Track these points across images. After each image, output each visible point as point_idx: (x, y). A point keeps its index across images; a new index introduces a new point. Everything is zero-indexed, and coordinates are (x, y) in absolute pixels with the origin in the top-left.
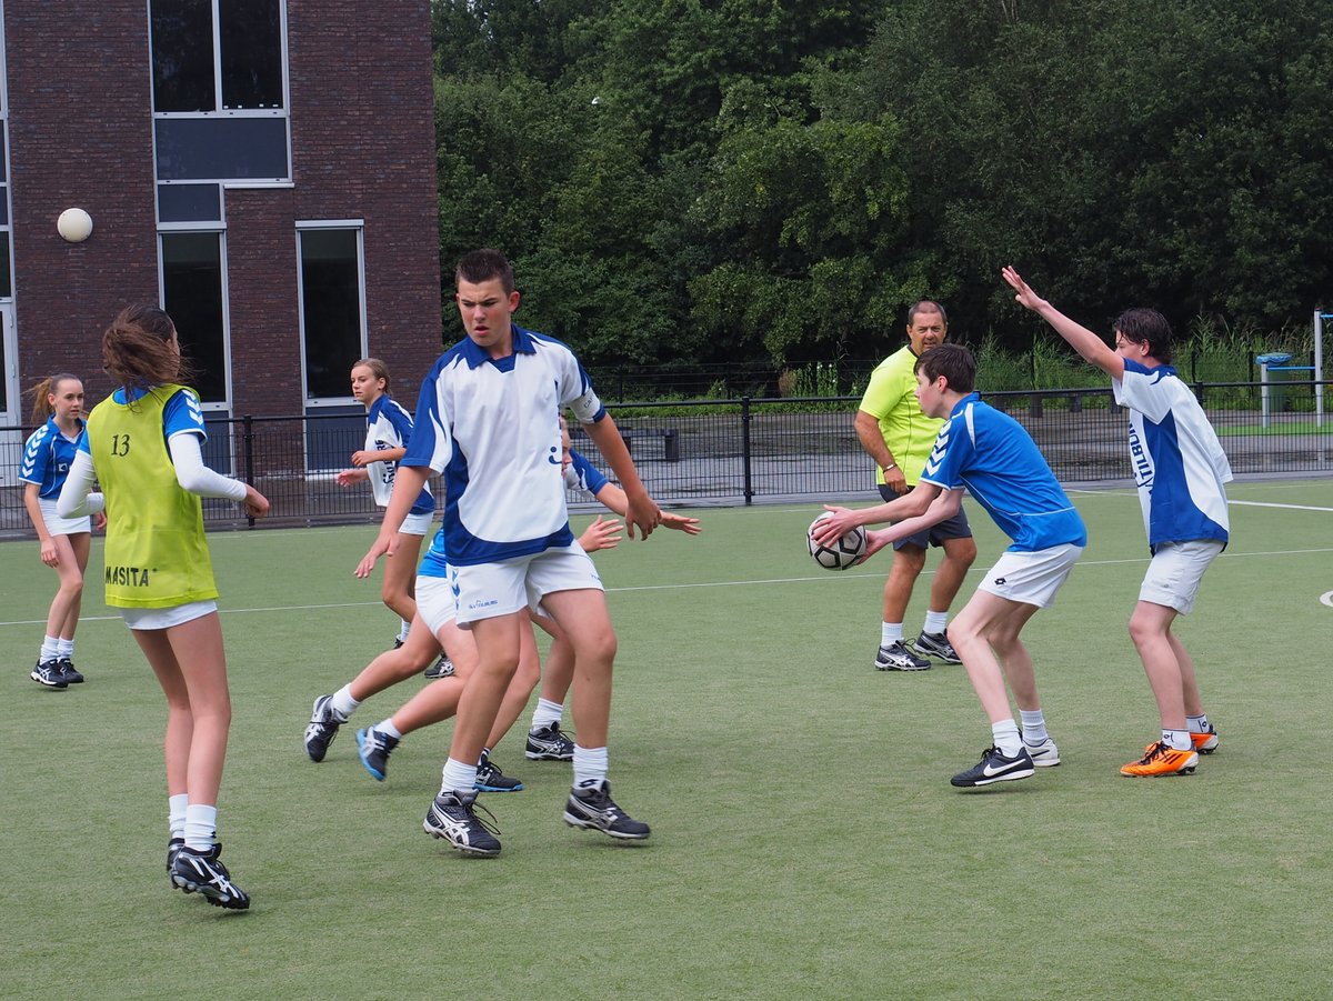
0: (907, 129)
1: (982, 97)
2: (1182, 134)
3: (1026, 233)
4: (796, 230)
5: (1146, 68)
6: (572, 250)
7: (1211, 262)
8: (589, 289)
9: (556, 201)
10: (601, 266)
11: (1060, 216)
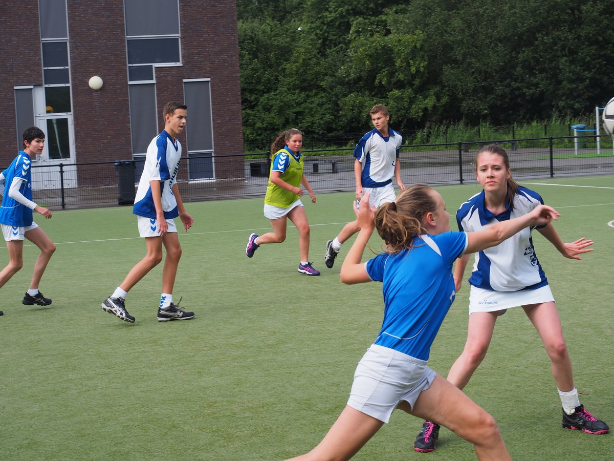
0: (426, 37)
1: (457, 23)
2: (539, 35)
3: (476, 78)
4: (382, 78)
5: (524, 9)
6: (292, 89)
7: (552, 88)
8: (299, 104)
9: (285, 69)
10: (303, 95)
11: (489, 70)
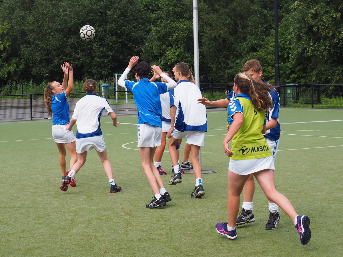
0: (10, 27)
1: (30, 18)
3: (41, 53)
5: (72, 12)
7: (88, 61)
11: (50, 49)
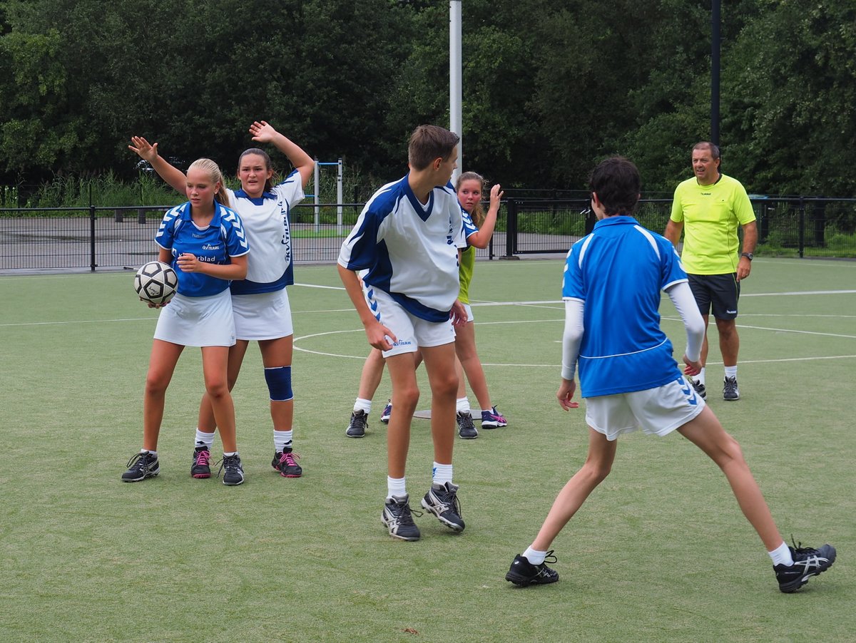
0: (65, 39)
1: (114, 20)
2: (238, 47)
5: (217, 5)
11: (162, 95)
